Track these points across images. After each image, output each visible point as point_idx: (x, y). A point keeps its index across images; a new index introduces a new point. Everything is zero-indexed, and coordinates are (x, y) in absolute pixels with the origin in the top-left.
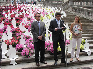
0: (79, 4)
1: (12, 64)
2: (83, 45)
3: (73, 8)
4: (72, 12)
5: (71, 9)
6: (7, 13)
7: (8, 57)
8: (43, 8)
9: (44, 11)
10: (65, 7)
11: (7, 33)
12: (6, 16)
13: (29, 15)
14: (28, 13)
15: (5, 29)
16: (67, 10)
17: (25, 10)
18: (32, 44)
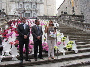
0: (68, 18)
1: (14, 60)
2: (71, 45)
3: (64, 21)
4: (63, 24)
5: (62, 21)
6: (14, 24)
7: (11, 54)
8: (42, 21)
10: (58, 20)
11: (12, 37)
12: (14, 26)
13: (30, 25)
14: (30, 24)
15: (11, 34)
16: (60, 22)
17: (28, 22)
18: (31, 45)
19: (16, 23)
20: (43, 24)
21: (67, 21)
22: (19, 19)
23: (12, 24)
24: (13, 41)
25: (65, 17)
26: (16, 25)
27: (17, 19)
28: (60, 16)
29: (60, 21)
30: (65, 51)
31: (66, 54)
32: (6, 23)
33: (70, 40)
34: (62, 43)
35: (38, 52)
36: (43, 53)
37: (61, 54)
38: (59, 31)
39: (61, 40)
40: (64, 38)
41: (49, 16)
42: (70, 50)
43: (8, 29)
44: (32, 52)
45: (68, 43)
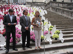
0: (57, 5)
2: (58, 34)
4: (52, 11)
5: (51, 8)
6: (2, 11)
8: (30, 8)
9: (30, 10)
14: (18, 11)
16: (48, 10)
17: (16, 9)
18: (19, 33)
20: (31, 11)
21: (56, 9)
22: (7, 5)
24: (1, 30)
25: (53, 5)
26: (4, 11)
27: (4, 5)
28: (49, 4)
29: (48, 8)
30: (51, 40)
34: (49, 32)
35: (26, 41)
36: (31, 42)
37: (48, 43)
38: (47, 19)
39: (48, 29)
40: (51, 27)
41: (38, 3)
42: (56, 39)
44: (20, 41)
45: (55, 32)
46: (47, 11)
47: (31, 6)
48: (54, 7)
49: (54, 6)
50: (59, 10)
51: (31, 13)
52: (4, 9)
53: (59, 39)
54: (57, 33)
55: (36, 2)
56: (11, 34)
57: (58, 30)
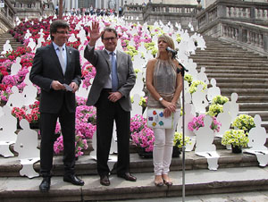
0: (245, 15)
1: (25, 176)
2: (245, 132)
3: (228, 27)
5: (220, 27)
6: (35, 37)
7: (16, 154)
8: (139, 25)
9: (140, 34)
10: (204, 25)
11: (24, 89)
12: (32, 45)
15: (22, 77)
16: (210, 33)
17: (87, 30)
19: (41, 33)
20: (143, 38)
21: (240, 30)
22: (55, 17)
23: (28, 35)
24: (27, 105)
25: (230, 14)
26: (41, 40)
27: (46, 17)
28: (212, 9)
29: (210, 28)
30: (216, 155)
31: (223, 165)
32: (7, 30)
33: (241, 109)
34: (208, 123)
36: (134, 159)
37: (201, 165)
38: (203, 69)
39: (207, 109)
40: (219, 102)
41: (171, 6)
42: (237, 149)
43: (12, 57)
45: (234, 121)
46: (207, 39)
47: (145, 20)
48: (233, 22)
49: (233, 19)
50: (254, 35)
51: (142, 44)
52: (42, 30)
53: (247, 150)
54: (244, 125)
55: (165, 6)
56: (59, 124)
57: (245, 116)
